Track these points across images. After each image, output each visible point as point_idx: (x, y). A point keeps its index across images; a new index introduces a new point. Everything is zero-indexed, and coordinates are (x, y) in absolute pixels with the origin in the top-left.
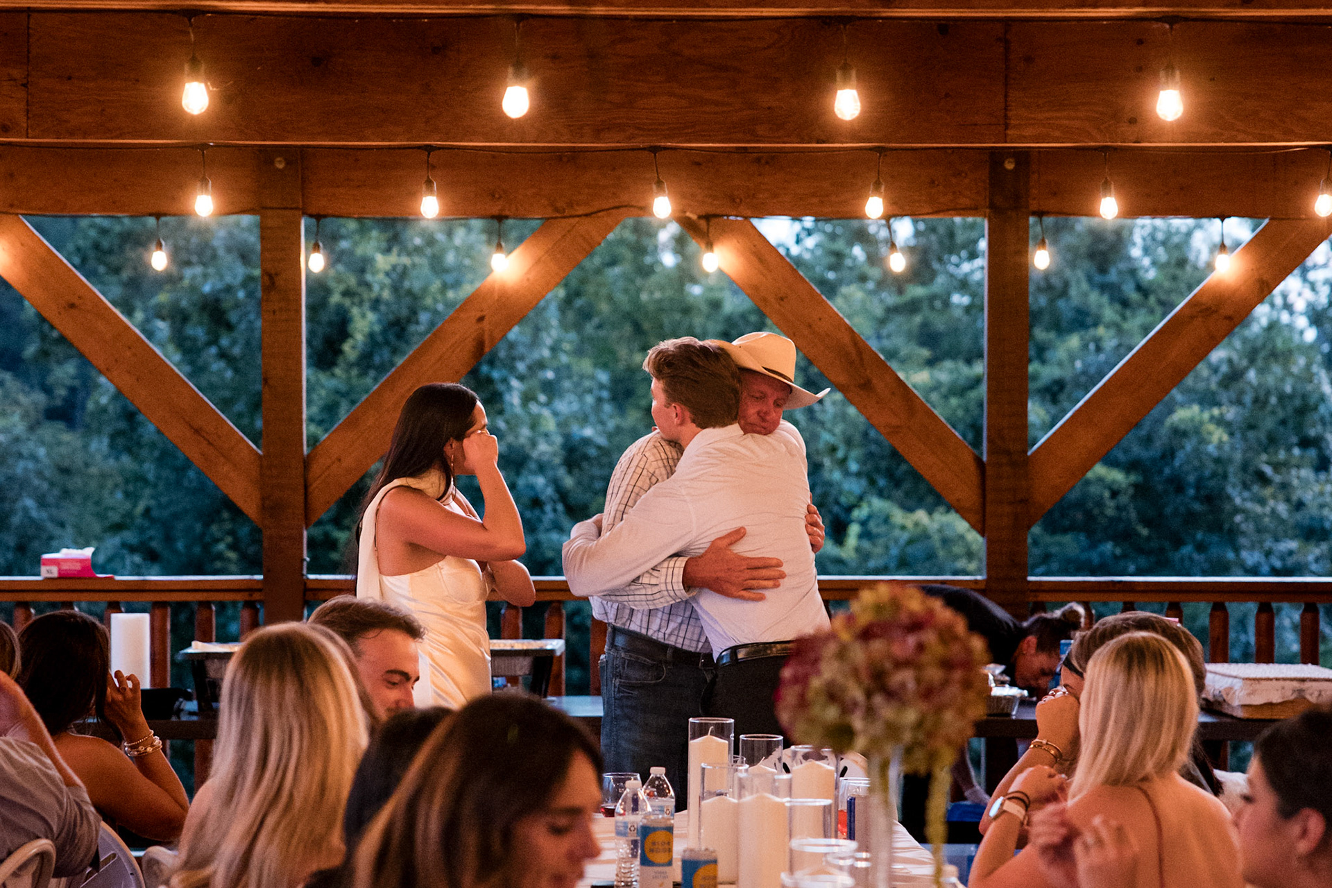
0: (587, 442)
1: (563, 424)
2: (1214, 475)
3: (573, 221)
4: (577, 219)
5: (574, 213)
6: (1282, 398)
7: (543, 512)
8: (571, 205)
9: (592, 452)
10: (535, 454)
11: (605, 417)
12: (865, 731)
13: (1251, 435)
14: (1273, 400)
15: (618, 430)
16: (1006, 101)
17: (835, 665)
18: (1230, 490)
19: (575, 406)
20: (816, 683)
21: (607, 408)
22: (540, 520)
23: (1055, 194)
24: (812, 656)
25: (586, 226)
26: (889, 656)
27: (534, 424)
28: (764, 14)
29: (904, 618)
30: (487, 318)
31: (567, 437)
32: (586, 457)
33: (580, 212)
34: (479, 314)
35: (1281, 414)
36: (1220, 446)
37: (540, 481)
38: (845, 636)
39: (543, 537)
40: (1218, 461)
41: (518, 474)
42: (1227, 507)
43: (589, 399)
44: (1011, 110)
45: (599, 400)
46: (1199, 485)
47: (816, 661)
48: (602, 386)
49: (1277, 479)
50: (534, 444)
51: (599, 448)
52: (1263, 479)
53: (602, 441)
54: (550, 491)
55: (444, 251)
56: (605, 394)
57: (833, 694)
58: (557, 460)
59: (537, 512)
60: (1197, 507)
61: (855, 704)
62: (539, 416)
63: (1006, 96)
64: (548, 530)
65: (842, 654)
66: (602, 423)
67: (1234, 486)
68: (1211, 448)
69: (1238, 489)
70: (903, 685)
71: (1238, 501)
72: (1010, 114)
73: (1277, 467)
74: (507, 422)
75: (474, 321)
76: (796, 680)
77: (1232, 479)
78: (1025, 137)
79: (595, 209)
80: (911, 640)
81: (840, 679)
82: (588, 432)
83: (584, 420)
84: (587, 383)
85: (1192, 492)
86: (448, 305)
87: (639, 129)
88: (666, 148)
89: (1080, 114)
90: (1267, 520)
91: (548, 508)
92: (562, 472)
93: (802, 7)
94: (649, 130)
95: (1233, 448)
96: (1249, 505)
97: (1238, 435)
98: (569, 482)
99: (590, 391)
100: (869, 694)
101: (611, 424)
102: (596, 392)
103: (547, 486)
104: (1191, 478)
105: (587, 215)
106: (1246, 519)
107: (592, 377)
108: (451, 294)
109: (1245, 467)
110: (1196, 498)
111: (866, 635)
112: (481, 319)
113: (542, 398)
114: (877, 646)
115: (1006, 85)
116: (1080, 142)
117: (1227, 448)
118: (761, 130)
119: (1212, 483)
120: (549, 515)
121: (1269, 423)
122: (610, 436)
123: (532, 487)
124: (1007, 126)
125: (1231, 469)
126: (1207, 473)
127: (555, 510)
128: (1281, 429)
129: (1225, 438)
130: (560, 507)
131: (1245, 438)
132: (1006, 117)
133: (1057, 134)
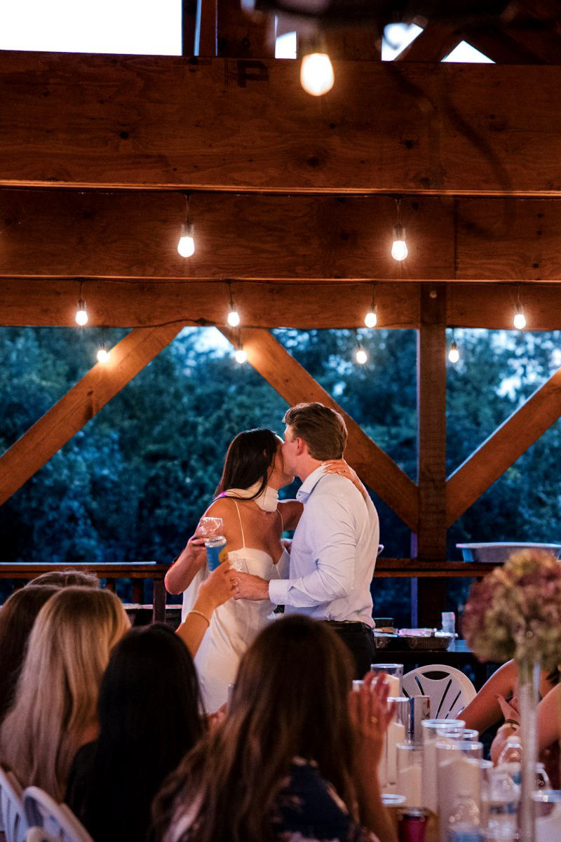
0: (104, 478)
1: (90, 467)
2: (511, 499)
3: (151, 329)
4: (154, 328)
5: (152, 324)
6: (553, 450)
7: (77, 524)
8: (149, 319)
9: (109, 485)
10: (72, 487)
11: (116, 463)
12: (524, 645)
13: (534, 474)
14: (547, 451)
15: (125, 470)
16: (456, 253)
17: (503, 602)
18: (521, 509)
19: (97, 455)
20: (490, 614)
21: (118, 456)
22: (75, 530)
23: (462, 314)
24: (486, 596)
25: (159, 333)
26: (540, 596)
27: (71, 466)
28: (348, 192)
29: (543, 572)
30: (94, 393)
31: (93, 475)
32: (104, 489)
33: (155, 324)
34: (89, 390)
35: (552, 460)
36: (515, 481)
37: (75, 504)
38: (509, 583)
39: (77, 541)
40: (513, 490)
41: (61, 499)
42: (519, 521)
43: (106, 450)
44: (458, 258)
45: (112, 451)
46: (502, 505)
47: (490, 599)
48: (113, 442)
49: (549, 501)
50: (71, 479)
51: (113, 482)
52: (541, 503)
53: (115, 478)
54: (82, 511)
55: (10, 352)
56: (116, 447)
57: (501, 620)
58: (87, 490)
59: (73, 524)
60: (501, 520)
61: (519, 626)
62: (75, 461)
63: (456, 249)
64: (81, 537)
65: (507, 595)
66: (114, 466)
67: (523, 507)
68: (509, 482)
69: (526, 508)
70: (550, 614)
71: (526, 516)
72: (458, 260)
73: (548, 494)
74: (53, 465)
75: (86, 395)
76: (475, 612)
77: (524, 502)
78: (468, 275)
79: (165, 322)
80: (552, 585)
81: (506, 610)
82: (106, 472)
83: (102, 464)
84: (106, 440)
85: (496, 511)
86: (14, 388)
87: (220, 268)
88: (236, 281)
89: (501, 262)
90: (544, 528)
91: (81, 522)
92: (88, 499)
93: (374, 188)
94: (227, 269)
95: (523, 482)
96: (534, 519)
97: (526, 474)
98: (94, 505)
99: (106, 445)
100: (528, 620)
101: (120, 467)
102: (111, 446)
103: (80, 507)
104: (496, 502)
105: (161, 325)
106: (531, 528)
107: (108, 436)
108: (15, 381)
109: (530, 494)
110: (501, 514)
111: (521, 583)
112: (90, 393)
113: (76, 449)
114: (530, 589)
115: (456, 242)
116: (501, 279)
117: (519, 482)
118: (299, 269)
119: (509, 504)
120: (81, 527)
121: (543, 466)
122: (121, 474)
123: (70, 509)
124: (456, 269)
125: (522, 496)
126: (507, 498)
127: (85, 524)
128: (552, 470)
129: (519, 475)
130: (89, 522)
131: (530, 476)
132: (455, 263)
133: (487, 273)
